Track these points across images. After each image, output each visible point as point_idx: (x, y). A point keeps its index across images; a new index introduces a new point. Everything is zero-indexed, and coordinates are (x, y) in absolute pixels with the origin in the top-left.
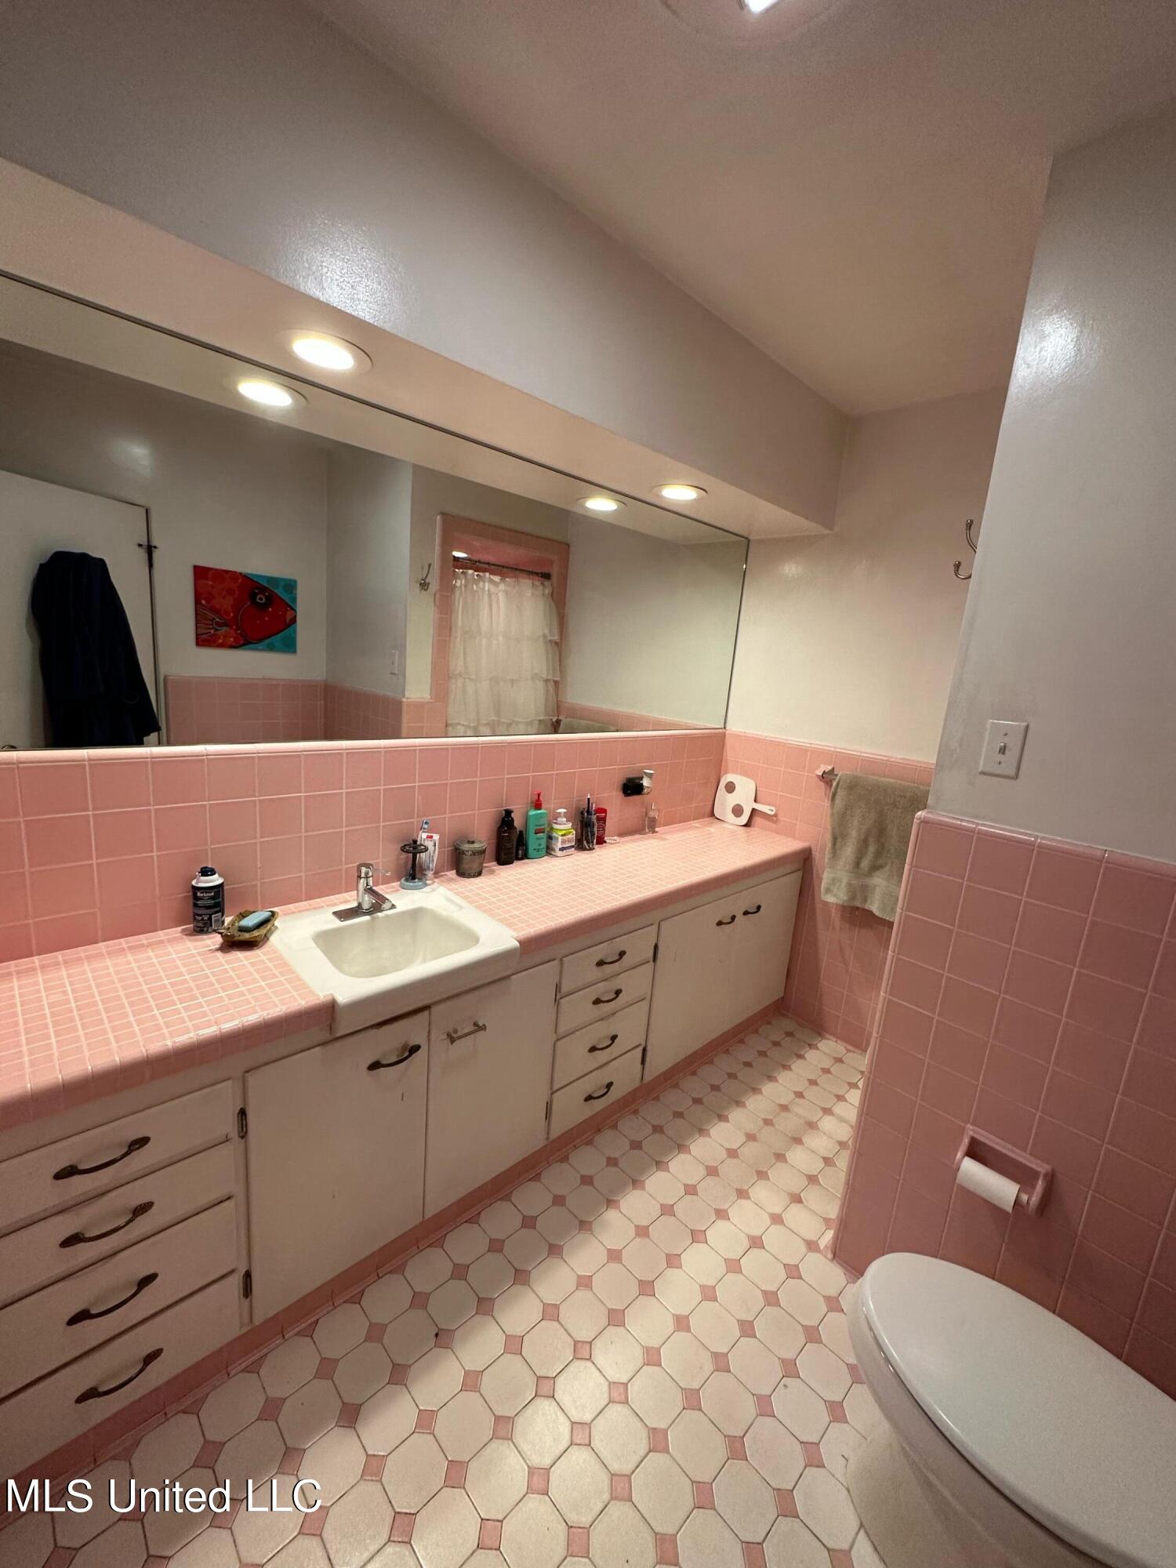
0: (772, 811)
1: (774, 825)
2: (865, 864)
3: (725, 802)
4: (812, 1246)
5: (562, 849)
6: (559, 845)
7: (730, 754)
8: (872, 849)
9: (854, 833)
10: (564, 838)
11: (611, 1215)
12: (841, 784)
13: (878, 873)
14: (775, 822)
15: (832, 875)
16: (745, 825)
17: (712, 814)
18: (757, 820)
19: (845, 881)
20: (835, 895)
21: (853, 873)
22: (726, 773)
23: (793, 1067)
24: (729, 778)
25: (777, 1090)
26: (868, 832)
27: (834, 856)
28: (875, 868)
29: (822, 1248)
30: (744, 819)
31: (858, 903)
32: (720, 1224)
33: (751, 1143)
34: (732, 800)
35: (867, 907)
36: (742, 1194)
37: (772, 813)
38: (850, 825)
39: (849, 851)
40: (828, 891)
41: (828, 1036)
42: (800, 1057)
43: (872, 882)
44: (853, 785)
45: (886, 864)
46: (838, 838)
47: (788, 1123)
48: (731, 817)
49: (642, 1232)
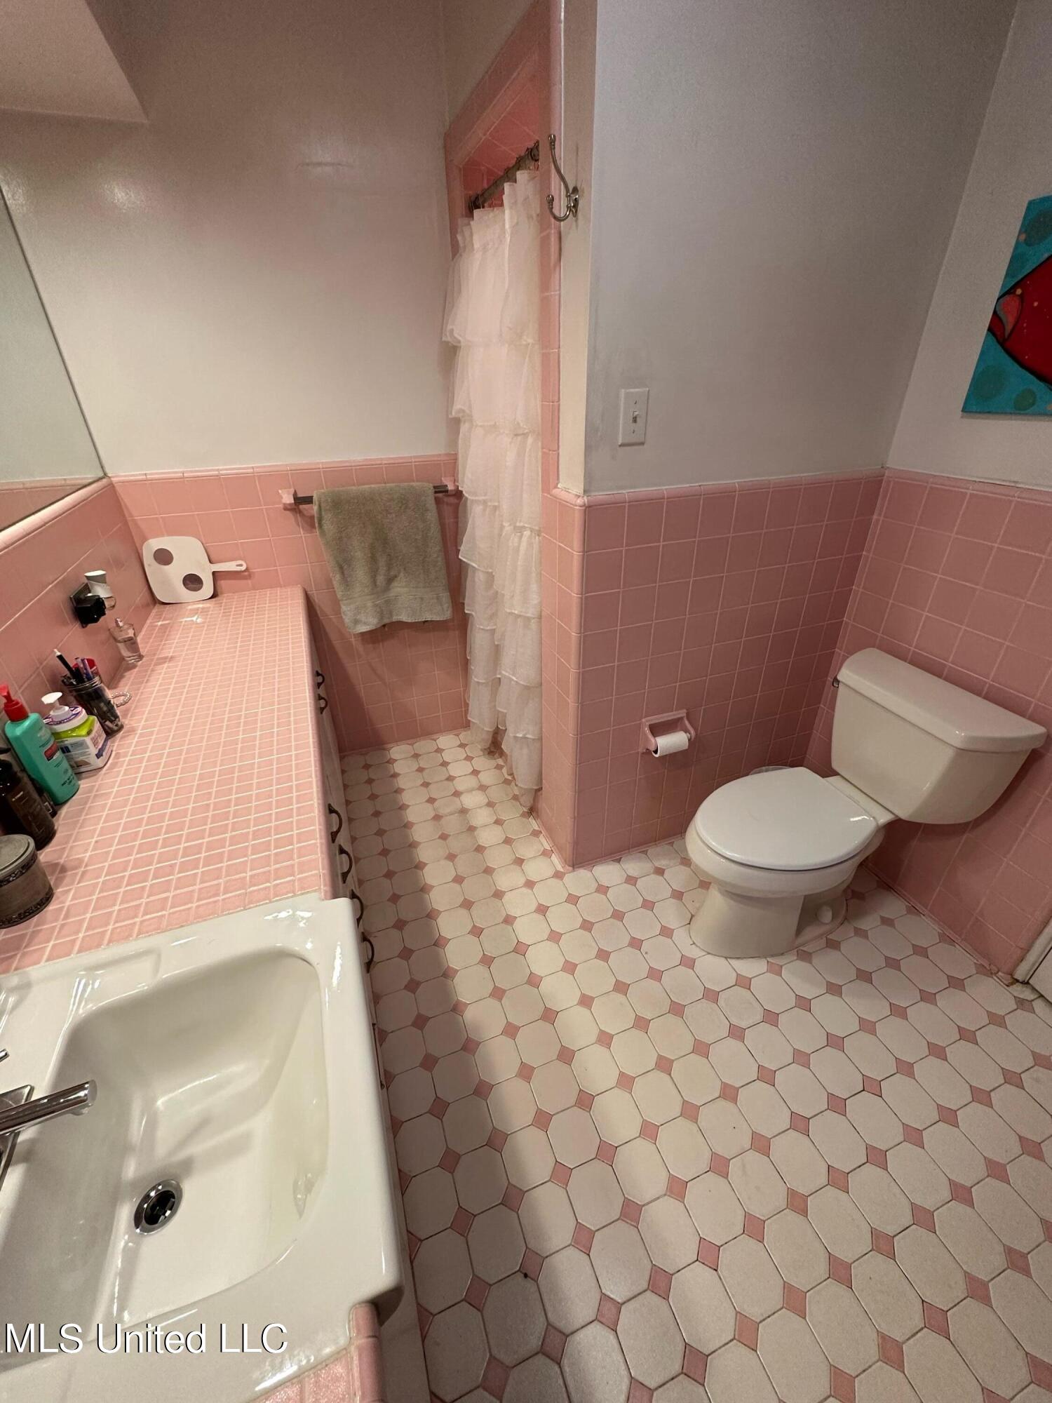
0: (241, 565)
1: (249, 582)
2: (381, 579)
3: (167, 580)
4: (558, 875)
5: (99, 755)
6: (94, 751)
7: (137, 511)
8: (382, 562)
9: (359, 554)
10: (93, 735)
11: (469, 1015)
12: (323, 505)
13: (395, 584)
14: (249, 577)
15: (352, 606)
16: (214, 596)
17: (155, 601)
18: (223, 584)
19: (369, 604)
20: (365, 623)
21: (372, 594)
22: (145, 539)
23: (402, 786)
24: (155, 544)
25: (417, 811)
26: (372, 547)
27: (347, 586)
28: (390, 580)
29: (562, 870)
30: (207, 589)
31: (386, 621)
32: (517, 924)
33: (456, 860)
34: (176, 572)
35: (395, 619)
36: (498, 895)
37: (243, 568)
38: (350, 547)
39: (360, 573)
40: (356, 622)
41: (389, 746)
42: (395, 775)
43: (392, 595)
44: (338, 503)
45: (399, 573)
46: (344, 566)
47: (452, 824)
48: (185, 594)
49: (498, 993)
